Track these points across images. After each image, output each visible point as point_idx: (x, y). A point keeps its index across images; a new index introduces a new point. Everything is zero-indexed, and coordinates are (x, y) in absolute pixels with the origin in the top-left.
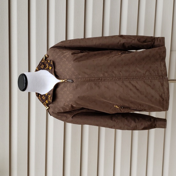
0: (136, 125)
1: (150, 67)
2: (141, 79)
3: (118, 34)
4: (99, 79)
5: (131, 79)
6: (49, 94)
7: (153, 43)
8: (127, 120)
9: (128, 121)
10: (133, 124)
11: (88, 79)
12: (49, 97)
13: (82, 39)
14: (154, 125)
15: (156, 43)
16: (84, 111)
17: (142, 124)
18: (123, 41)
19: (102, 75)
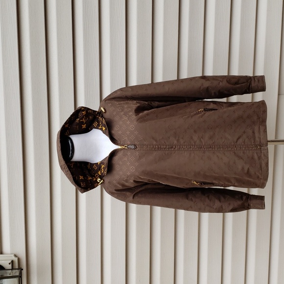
0: (222, 206)
1: (244, 132)
2: (230, 149)
3: (200, 75)
4: (172, 148)
5: (216, 149)
6: (102, 163)
7: (248, 84)
8: (209, 198)
9: (210, 201)
10: (217, 204)
11: (157, 147)
12: (103, 167)
13: (148, 84)
14: (246, 204)
15: (253, 85)
16: (149, 186)
17: (229, 204)
18: (206, 84)
19: (175, 142)
